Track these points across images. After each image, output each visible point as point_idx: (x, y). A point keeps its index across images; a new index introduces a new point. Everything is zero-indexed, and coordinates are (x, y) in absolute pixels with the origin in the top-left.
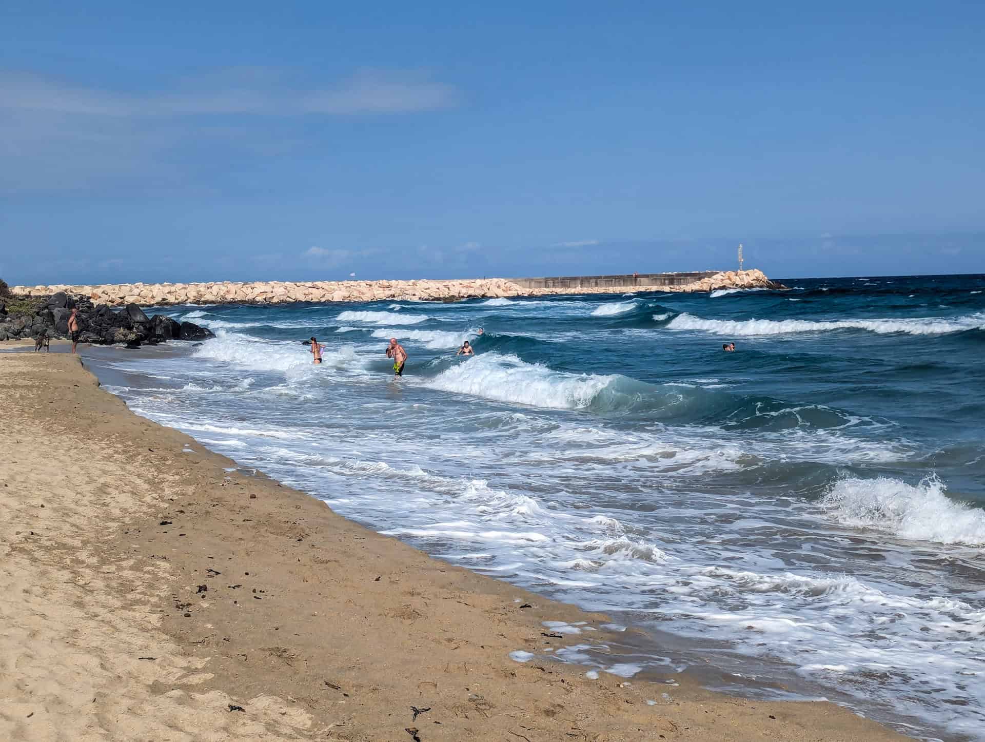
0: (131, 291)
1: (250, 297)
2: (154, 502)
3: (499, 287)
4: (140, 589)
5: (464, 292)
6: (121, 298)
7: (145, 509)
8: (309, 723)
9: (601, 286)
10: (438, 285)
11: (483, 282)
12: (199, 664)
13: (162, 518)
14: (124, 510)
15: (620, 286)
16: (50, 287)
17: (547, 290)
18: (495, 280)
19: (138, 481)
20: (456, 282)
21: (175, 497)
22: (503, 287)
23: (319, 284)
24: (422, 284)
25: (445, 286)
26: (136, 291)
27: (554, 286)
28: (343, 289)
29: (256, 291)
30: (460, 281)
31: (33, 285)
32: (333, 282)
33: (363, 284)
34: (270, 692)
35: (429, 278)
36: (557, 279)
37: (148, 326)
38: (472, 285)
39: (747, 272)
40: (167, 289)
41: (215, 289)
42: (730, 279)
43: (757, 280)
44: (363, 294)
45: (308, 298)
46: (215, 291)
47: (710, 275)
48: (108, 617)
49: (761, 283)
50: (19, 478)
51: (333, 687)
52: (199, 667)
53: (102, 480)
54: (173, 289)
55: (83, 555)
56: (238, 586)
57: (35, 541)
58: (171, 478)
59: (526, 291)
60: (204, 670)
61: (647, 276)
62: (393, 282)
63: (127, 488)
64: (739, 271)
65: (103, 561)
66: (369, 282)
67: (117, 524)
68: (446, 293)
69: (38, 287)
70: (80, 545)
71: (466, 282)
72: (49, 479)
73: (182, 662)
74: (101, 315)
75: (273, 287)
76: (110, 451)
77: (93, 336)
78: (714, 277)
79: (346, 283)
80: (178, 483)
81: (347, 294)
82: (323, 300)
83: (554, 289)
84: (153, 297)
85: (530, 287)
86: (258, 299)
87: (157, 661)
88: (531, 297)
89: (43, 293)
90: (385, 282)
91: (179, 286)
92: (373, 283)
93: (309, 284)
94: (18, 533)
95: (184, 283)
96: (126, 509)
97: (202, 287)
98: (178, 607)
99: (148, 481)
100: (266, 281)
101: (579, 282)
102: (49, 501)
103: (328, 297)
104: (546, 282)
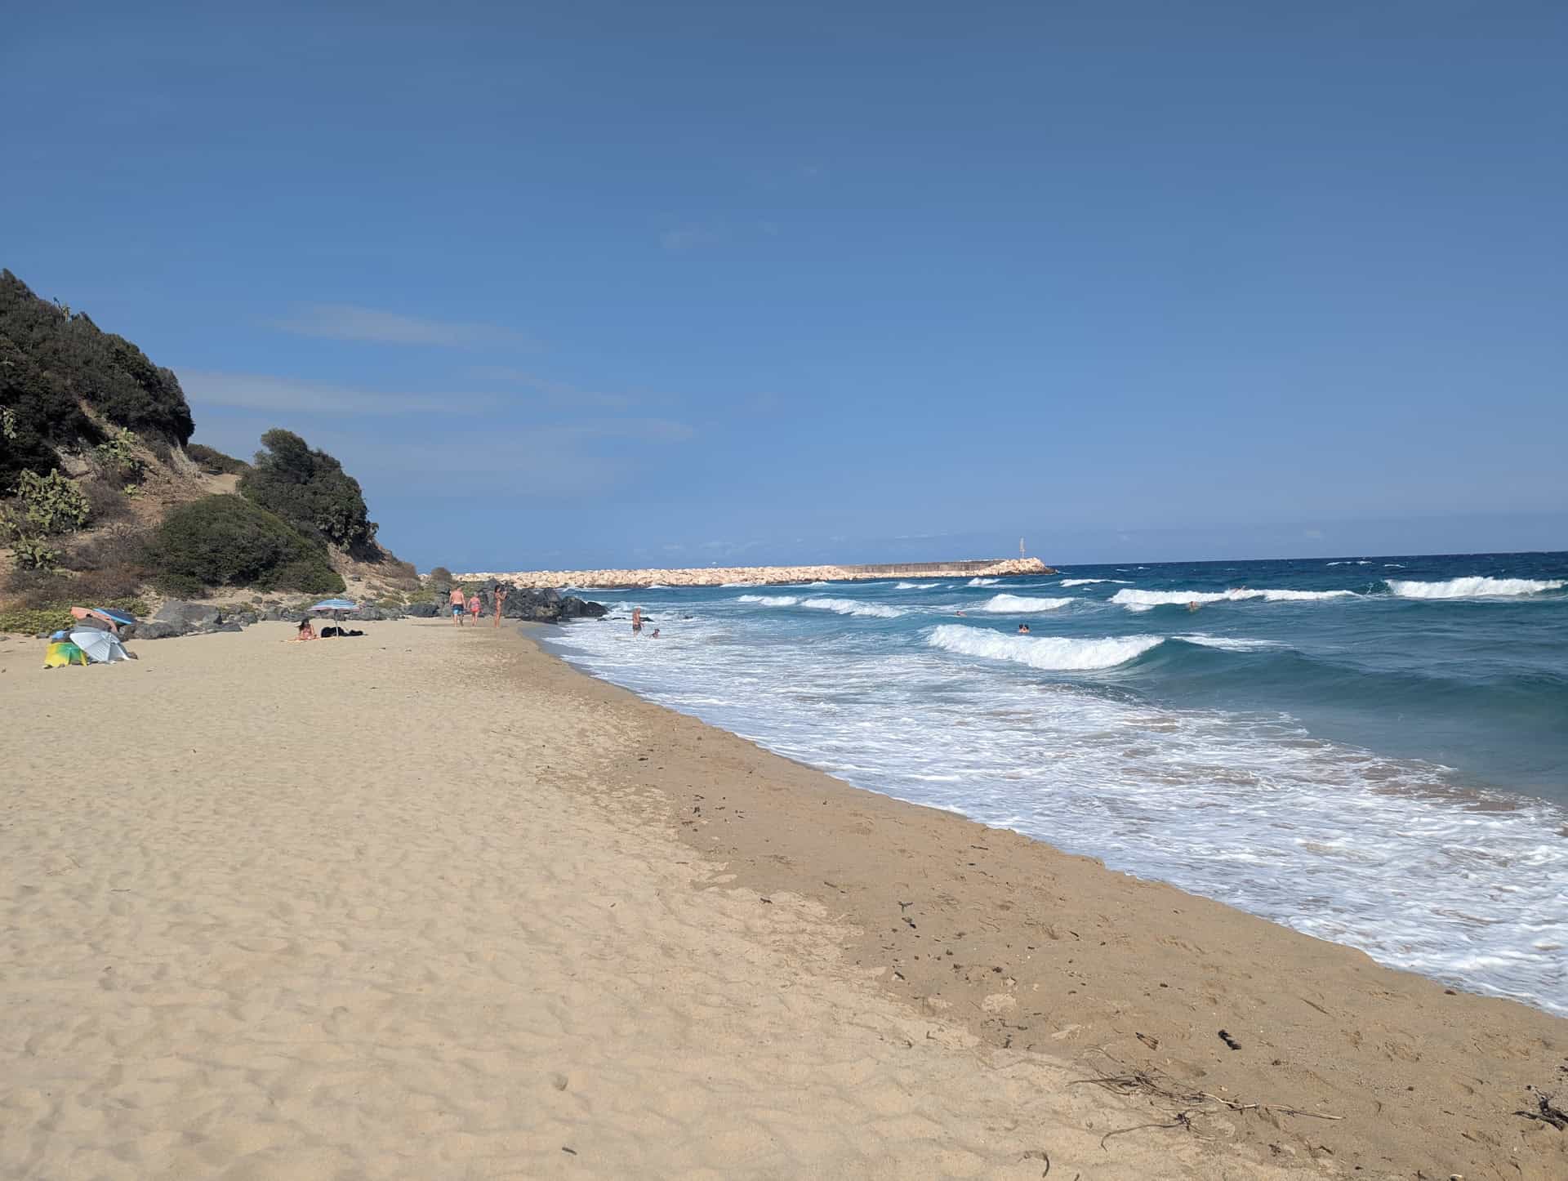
0: (540, 577)
1: (633, 581)
2: (627, 743)
3: (829, 572)
4: (649, 810)
5: (802, 576)
6: (532, 583)
7: (622, 748)
8: (825, 913)
9: (910, 571)
10: (781, 571)
11: (818, 568)
12: (721, 867)
13: (638, 755)
14: (606, 749)
15: (926, 571)
16: (477, 574)
17: (867, 574)
18: (826, 567)
19: (608, 727)
20: (796, 569)
21: (641, 739)
22: (833, 572)
23: (687, 570)
24: (769, 570)
25: (787, 572)
26: (544, 577)
27: (873, 571)
28: (707, 575)
29: (639, 577)
30: (798, 568)
31: (464, 573)
32: (698, 570)
33: (722, 570)
34: (785, 889)
35: (773, 566)
36: (875, 565)
37: (561, 605)
38: (808, 571)
39: (1028, 560)
40: (568, 576)
41: (606, 576)
42: (1014, 565)
43: (1036, 566)
44: (723, 578)
45: (679, 583)
46: (606, 577)
47: (998, 563)
48: (636, 831)
49: (1039, 569)
50: (518, 725)
51: (832, 886)
52: (721, 869)
53: (580, 726)
54: (573, 575)
55: (593, 784)
56: (723, 808)
57: (552, 773)
58: (630, 724)
59: (851, 576)
60: (726, 872)
61: (947, 563)
62: (746, 569)
63: (601, 732)
64: (1021, 560)
65: (611, 789)
66: (726, 569)
67: (607, 760)
68: (787, 577)
69: (467, 575)
70: (586, 776)
71: (803, 569)
72: (539, 725)
73: (708, 866)
74: (524, 597)
75: (651, 574)
76: (576, 703)
77: (520, 613)
78: (1002, 564)
79: (709, 570)
80: (638, 728)
81: (709, 579)
82: (691, 583)
83: (872, 574)
84: (557, 582)
85: (854, 572)
86: (639, 583)
87: (689, 865)
88: (855, 580)
89: (471, 580)
90: (739, 569)
91: (578, 573)
92: (730, 570)
93: (680, 571)
94: (537, 767)
95: (581, 571)
96: (607, 749)
97: (596, 574)
98: (683, 823)
99: (615, 727)
100: (646, 568)
101: (893, 568)
102: (548, 742)
103: (695, 581)
104: (866, 569)
